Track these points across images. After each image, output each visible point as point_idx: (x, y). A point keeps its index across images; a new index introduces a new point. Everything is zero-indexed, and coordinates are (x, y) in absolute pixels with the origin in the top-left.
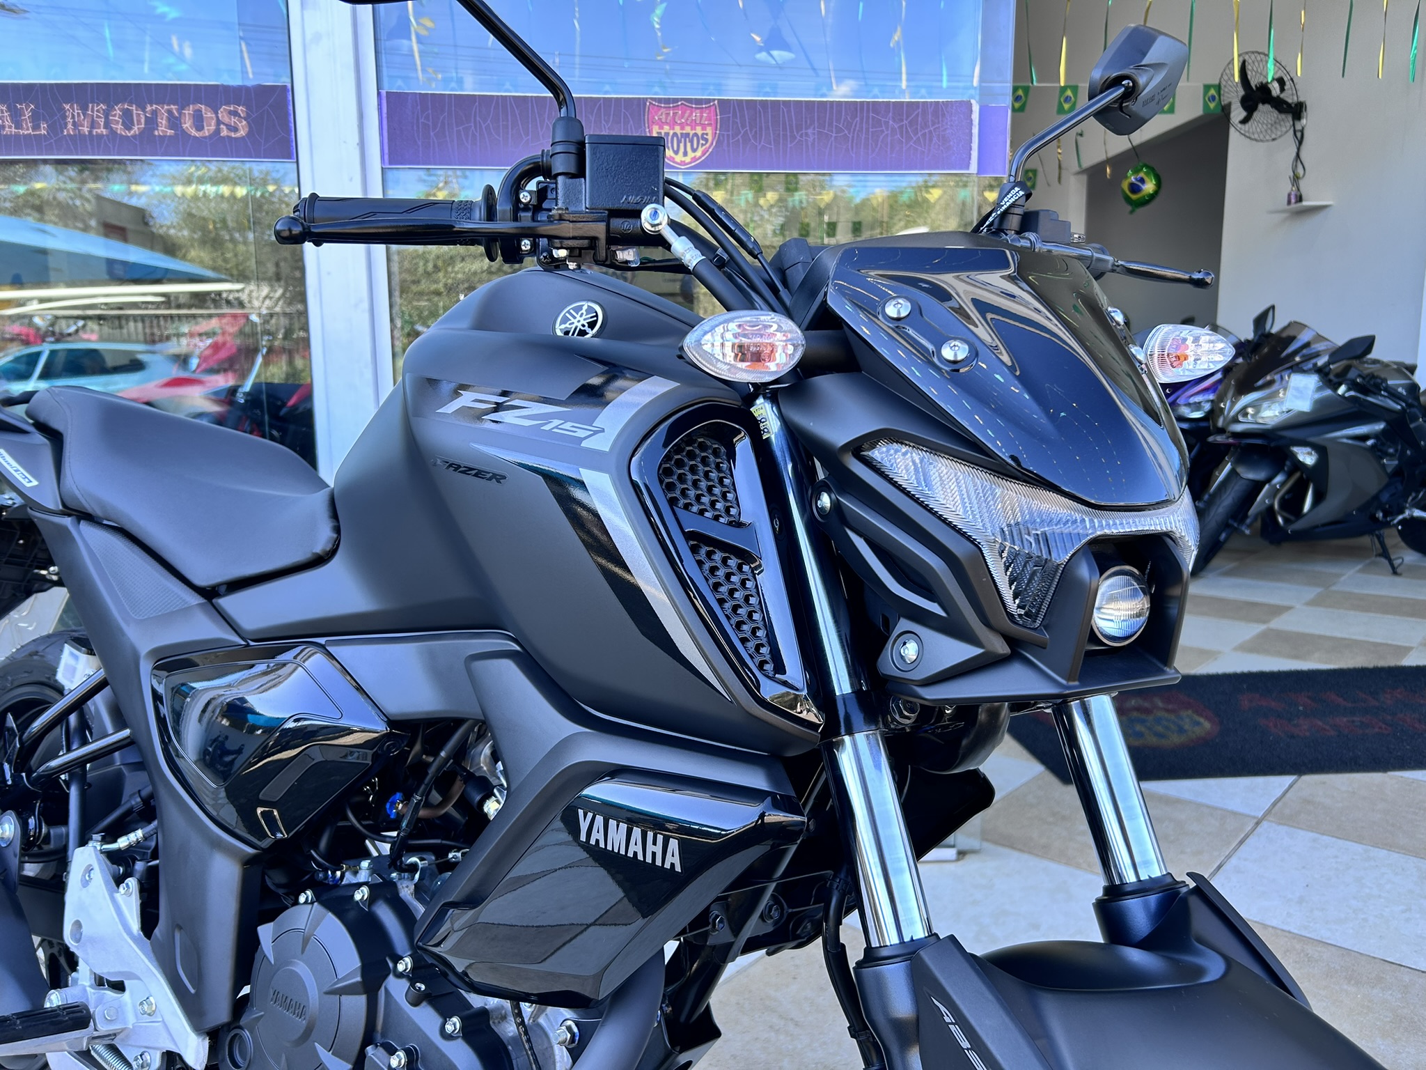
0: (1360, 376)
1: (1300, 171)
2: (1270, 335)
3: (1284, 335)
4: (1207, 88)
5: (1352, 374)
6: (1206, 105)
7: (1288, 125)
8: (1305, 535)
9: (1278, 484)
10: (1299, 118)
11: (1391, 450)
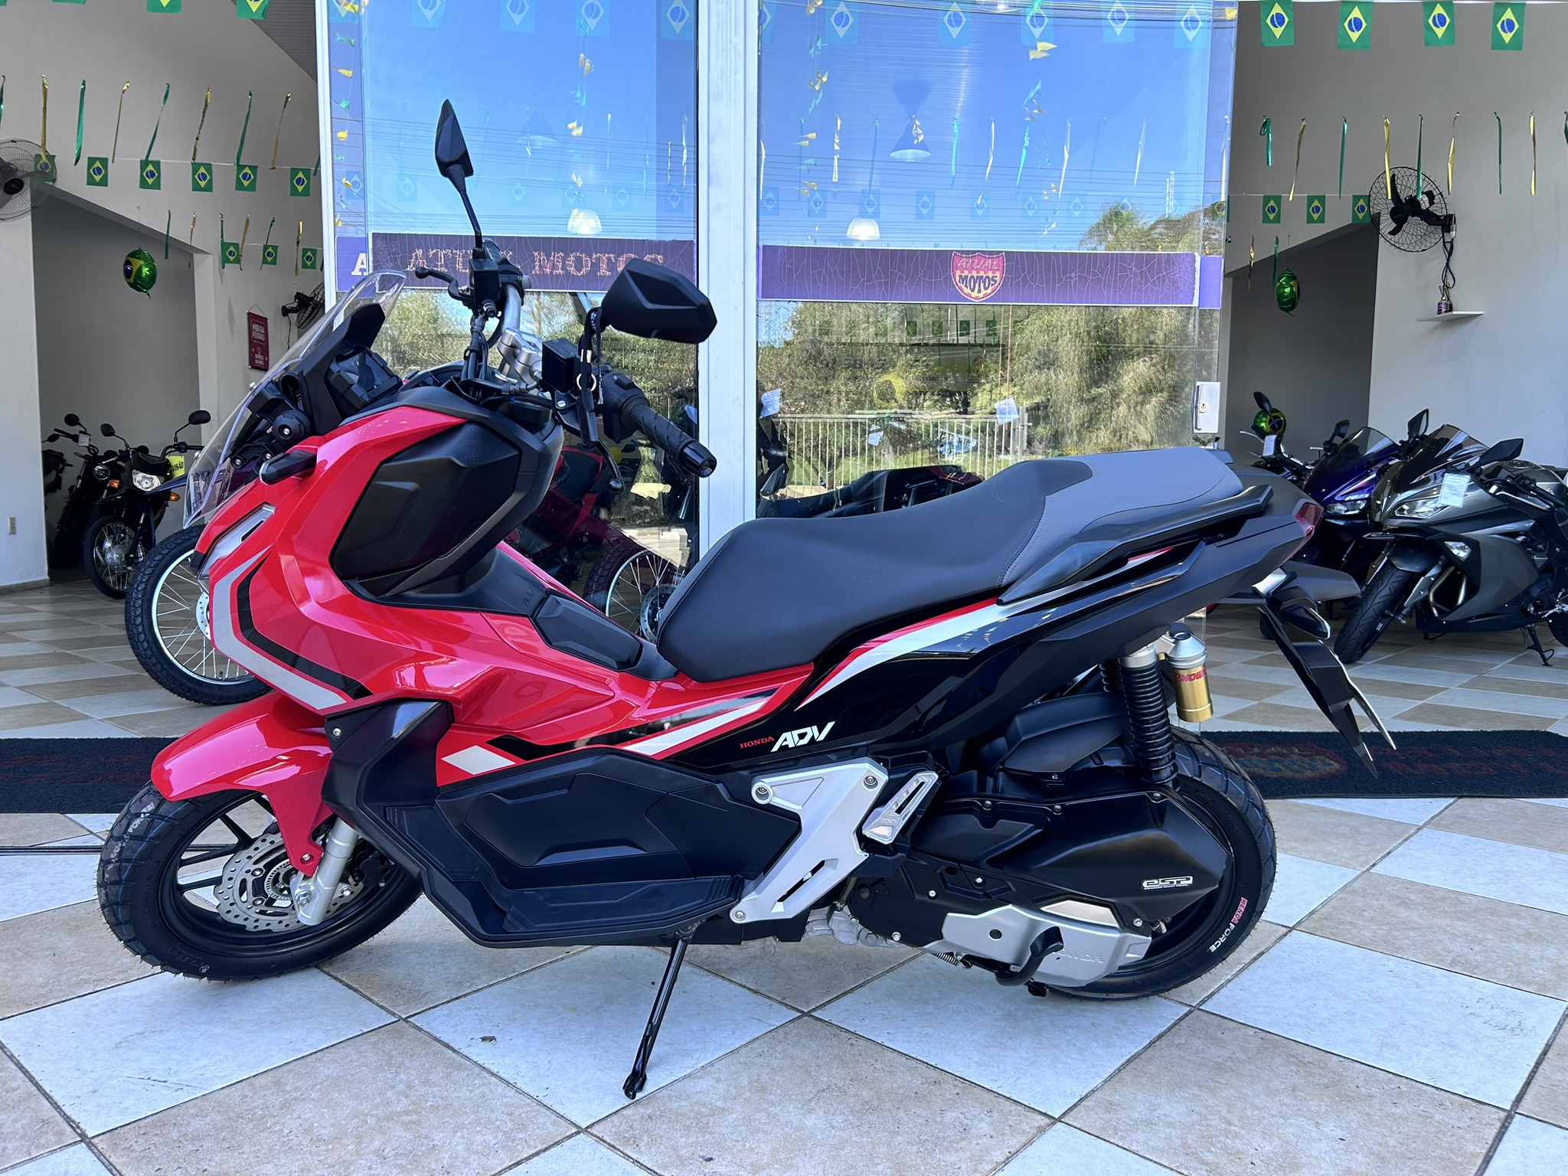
0: (1509, 477)
1: (1450, 281)
2: (1423, 437)
3: (1437, 437)
4: (1356, 198)
5: (1503, 474)
6: (1355, 216)
7: (1437, 236)
8: (1461, 626)
9: (1433, 576)
10: (1449, 231)
11: (1540, 546)
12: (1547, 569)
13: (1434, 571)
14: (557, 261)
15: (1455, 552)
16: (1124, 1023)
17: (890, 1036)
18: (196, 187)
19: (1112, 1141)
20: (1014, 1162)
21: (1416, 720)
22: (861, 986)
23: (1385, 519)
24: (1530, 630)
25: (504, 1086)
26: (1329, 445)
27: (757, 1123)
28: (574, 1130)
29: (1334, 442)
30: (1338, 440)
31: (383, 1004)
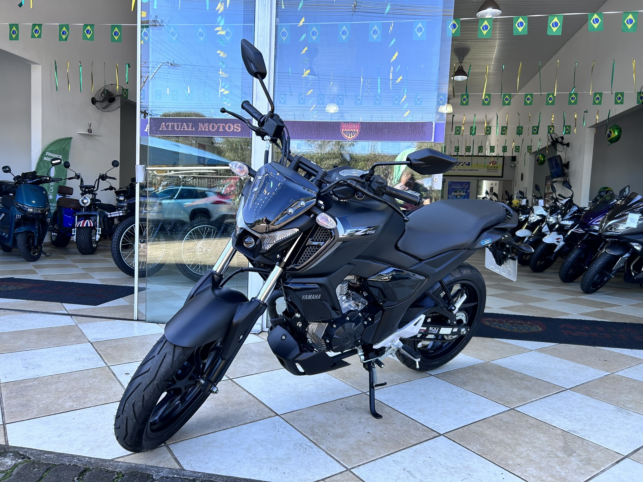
2: (626, 197)
4: (639, 93)
6: (638, 101)
9: (626, 257)
13: (627, 255)
14: (206, 126)
15: (635, 247)
16: (333, 394)
19: (290, 422)
20: (251, 423)
23: (604, 232)
31: (106, 362)
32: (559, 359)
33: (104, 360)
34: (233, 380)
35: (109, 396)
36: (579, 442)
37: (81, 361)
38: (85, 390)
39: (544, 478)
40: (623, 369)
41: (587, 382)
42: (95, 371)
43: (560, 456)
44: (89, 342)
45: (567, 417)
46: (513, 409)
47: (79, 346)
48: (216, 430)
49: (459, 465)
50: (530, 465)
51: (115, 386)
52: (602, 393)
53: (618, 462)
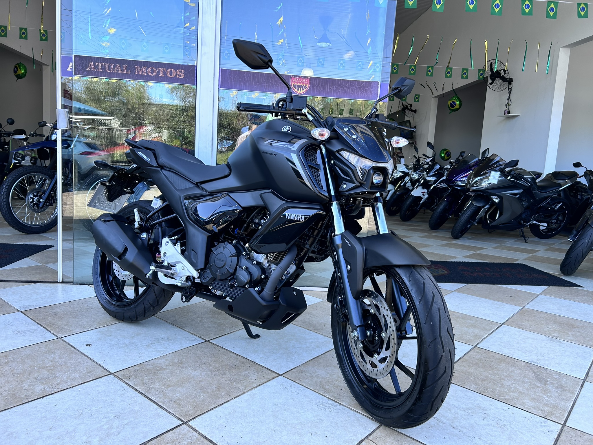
0: (515, 173)
1: (510, 103)
2: (486, 158)
3: (491, 158)
4: (480, 70)
5: (512, 173)
6: (479, 77)
7: (506, 86)
8: (496, 227)
9: (487, 208)
10: (510, 84)
11: (524, 199)
12: (527, 208)
13: (487, 207)
14: (144, 70)
15: (494, 200)
16: (318, 347)
17: (234, 349)
18: (41, 39)
19: (296, 382)
20: (259, 387)
21: (470, 258)
22: (231, 333)
23: (471, 187)
24: (522, 230)
25: (88, 359)
26: (458, 160)
27: (175, 373)
28: (109, 373)
29: (459, 158)
30: (461, 158)
31: (54, 333)
32: (478, 298)
33: (50, 332)
34: (210, 341)
35: (83, 374)
36: (543, 371)
37: (22, 335)
38: (49, 368)
39: (542, 408)
40: (528, 304)
41: (512, 317)
42: (46, 345)
43: (539, 386)
44: (19, 311)
45: (519, 349)
46: (475, 346)
47: (8, 317)
48: (229, 400)
49: (471, 406)
50: (523, 398)
51: (83, 361)
52: (528, 325)
53: (582, 386)
